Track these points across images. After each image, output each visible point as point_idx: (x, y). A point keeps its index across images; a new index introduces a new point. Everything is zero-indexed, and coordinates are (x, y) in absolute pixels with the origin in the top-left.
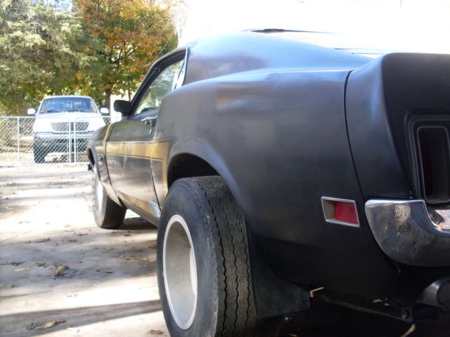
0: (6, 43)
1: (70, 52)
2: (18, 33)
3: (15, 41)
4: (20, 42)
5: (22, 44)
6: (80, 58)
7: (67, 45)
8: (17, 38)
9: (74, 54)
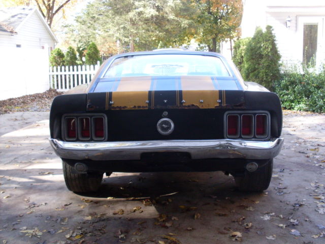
0: (134, 15)
1: (176, 18)
2: (141, 9)
3: (140, 14)
4: (143, 14)
5: (144, 16)
6: (182, 22)
7: (173, 14)
8: (141, 12)
9: (178, 19)
